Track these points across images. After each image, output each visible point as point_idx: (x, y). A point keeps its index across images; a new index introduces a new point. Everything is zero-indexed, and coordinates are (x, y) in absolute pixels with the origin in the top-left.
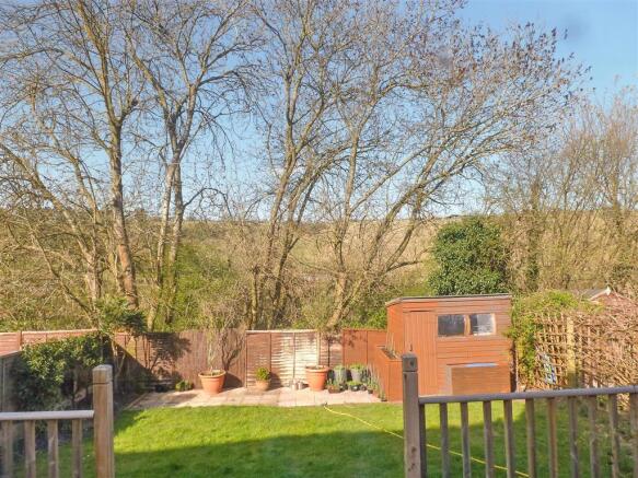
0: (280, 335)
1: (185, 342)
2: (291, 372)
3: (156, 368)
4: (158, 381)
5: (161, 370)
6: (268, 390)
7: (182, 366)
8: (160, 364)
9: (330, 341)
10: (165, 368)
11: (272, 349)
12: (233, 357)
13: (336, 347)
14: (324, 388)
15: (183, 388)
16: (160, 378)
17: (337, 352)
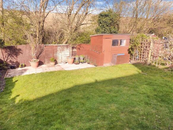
0: (57, 46)
1: (20, 50)
2: (61, 59)
3: (9, 60)
4: (10, 65)
5: (10, 61)
6: (55, 65)
7: (20, 59)
8: (10, 59)
9: (73, 48)
10: (12, 60)
11: (54, 51)
12: (40, 54)
13: (75, 50)
14: (73, 63)
15: (22, 66)
16: (11, 64)
17: (75, 51)
